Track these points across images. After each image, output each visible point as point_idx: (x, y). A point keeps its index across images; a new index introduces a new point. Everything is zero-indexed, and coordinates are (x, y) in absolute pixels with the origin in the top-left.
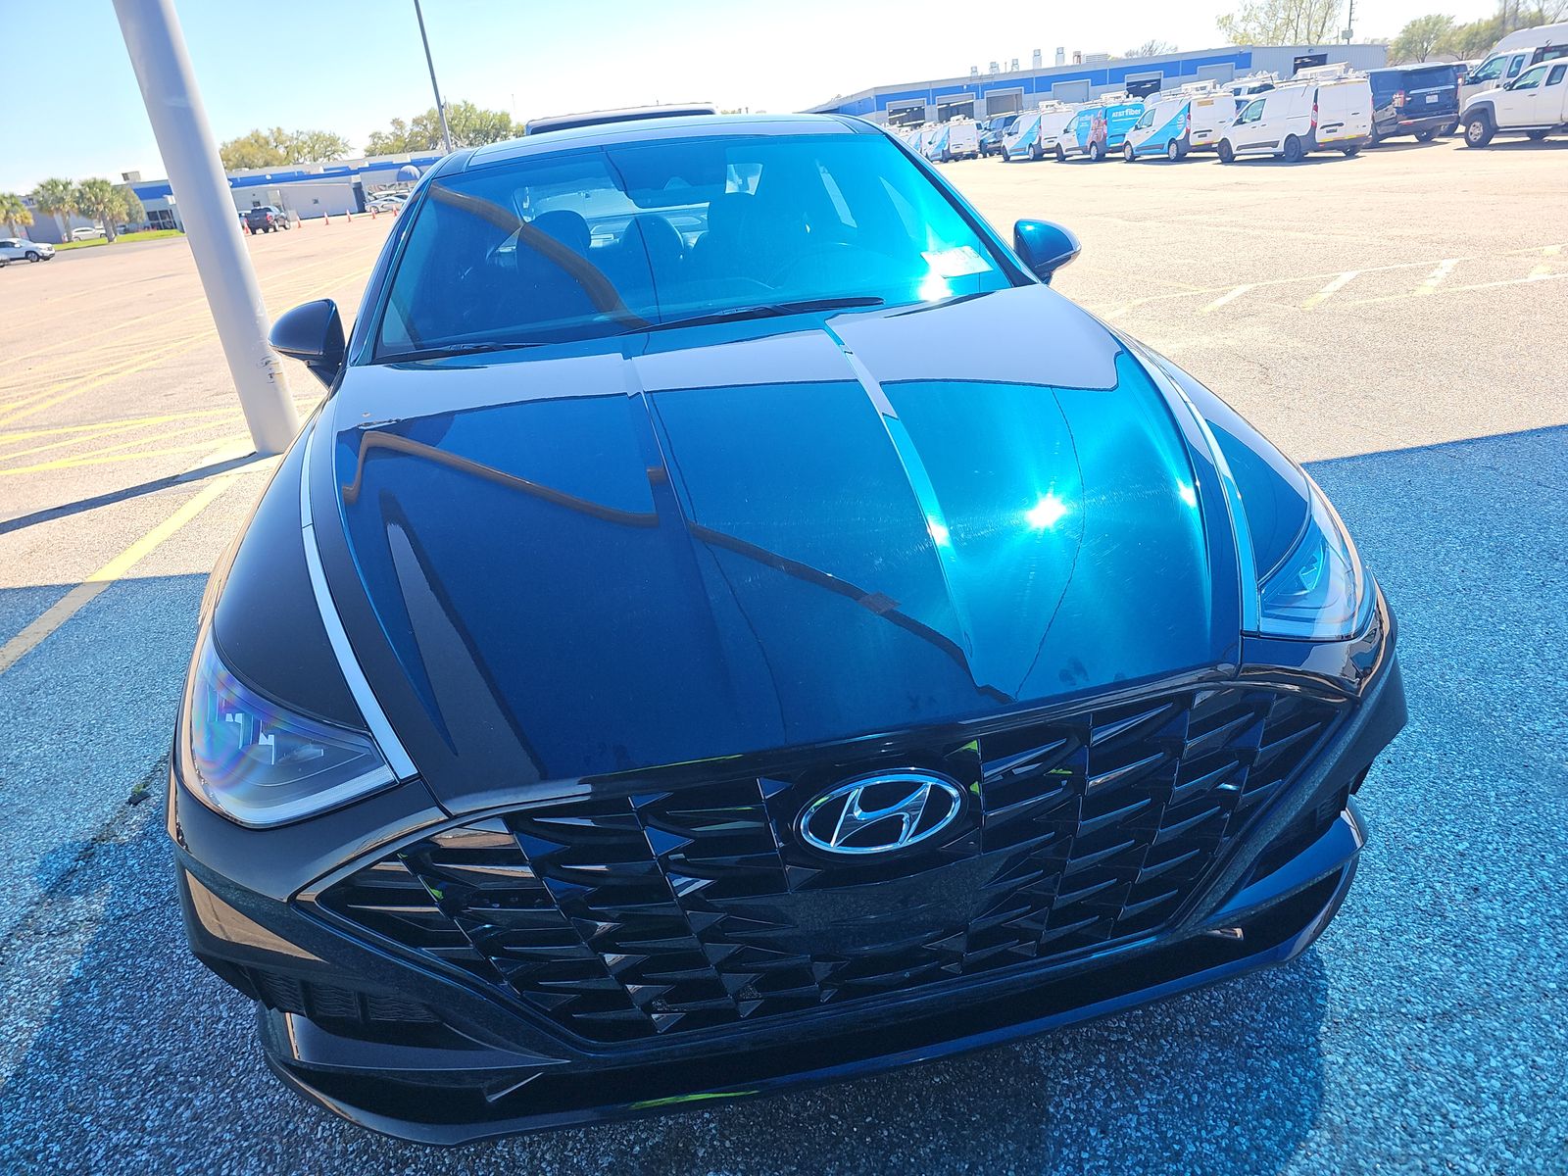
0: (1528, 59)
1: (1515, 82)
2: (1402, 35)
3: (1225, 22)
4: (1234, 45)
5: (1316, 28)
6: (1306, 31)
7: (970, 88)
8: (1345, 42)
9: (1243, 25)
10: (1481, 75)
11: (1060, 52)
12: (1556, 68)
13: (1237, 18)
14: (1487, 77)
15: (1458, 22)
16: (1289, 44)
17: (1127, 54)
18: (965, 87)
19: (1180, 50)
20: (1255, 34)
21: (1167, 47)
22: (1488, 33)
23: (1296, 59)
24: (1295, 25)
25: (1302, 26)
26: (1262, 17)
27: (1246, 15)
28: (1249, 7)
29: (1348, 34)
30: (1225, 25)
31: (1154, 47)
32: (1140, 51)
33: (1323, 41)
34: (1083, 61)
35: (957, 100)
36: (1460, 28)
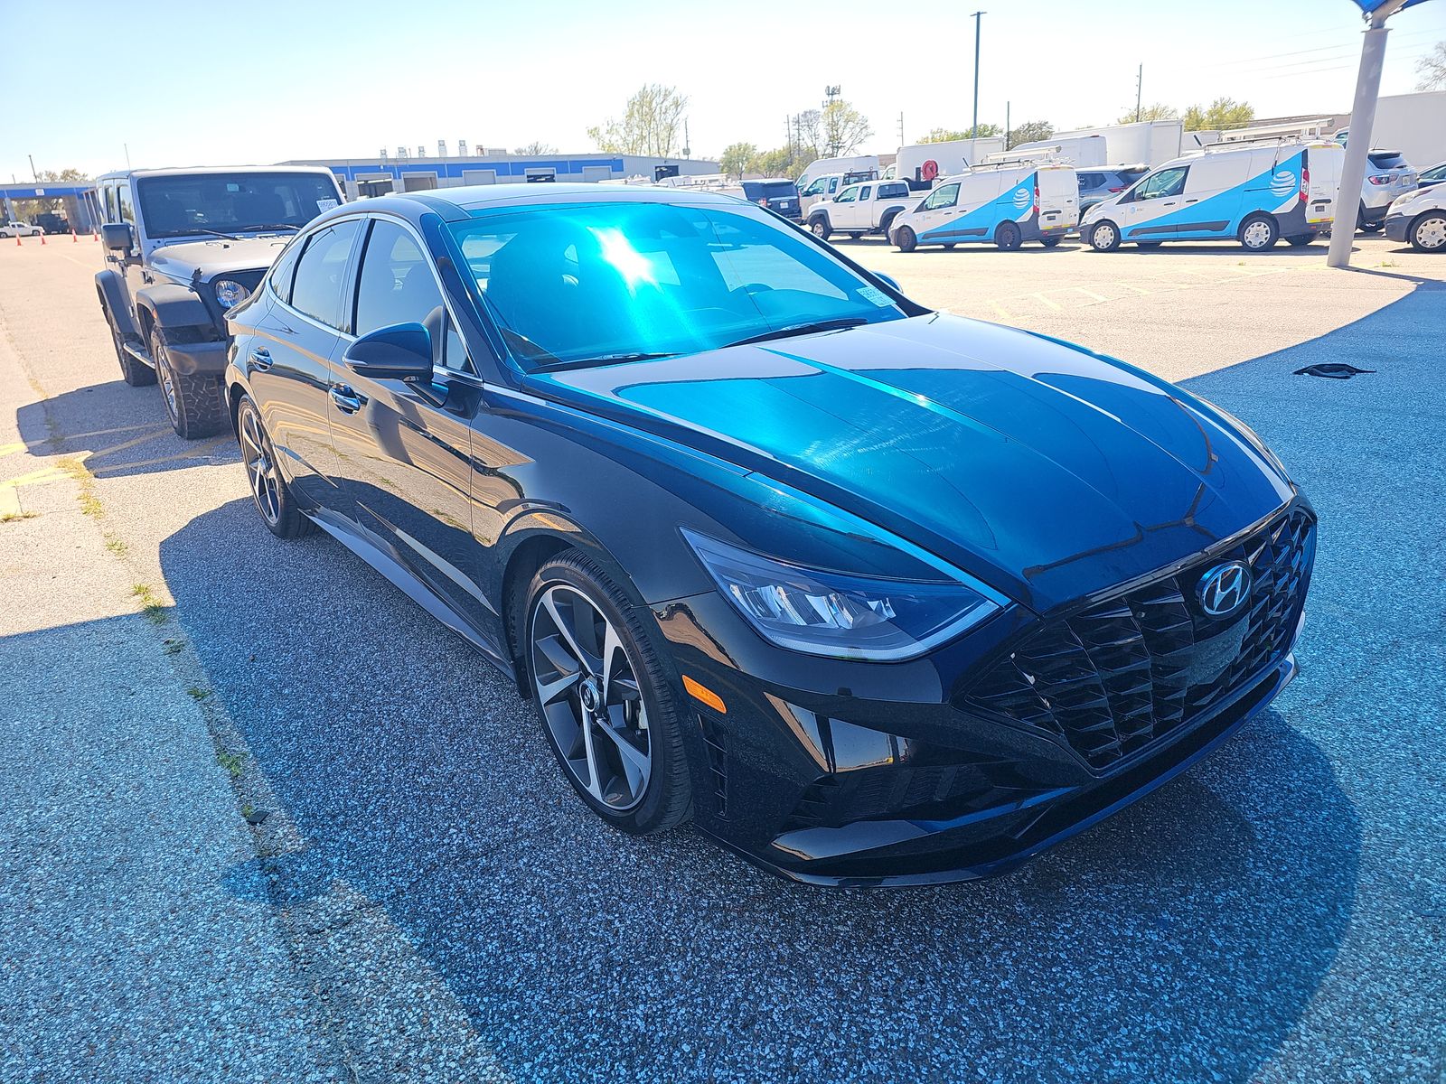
0: (840, 182)
1: (839, 197)
2: (724, 156)
3: (594, 133)
4: (604, 152)
5: (663, 145)
6: (656, 146)
7: (387, 169)
8: (685, 157)
9: (608, 136)
10: (811, 190)
11: (462, 144)
12: (864, 188)
13: (603, 131)
14: (815, 192)
15: (760, 150)
16: (645, 155)
17: (516, 151)
18: (382, 167)
19: (562, 152)
20: (618, 144)
21: (549, 148)
22: (782, 159)
23: (656, 168)
24: (647, 140)
25: (653, 141)
26: (622, 132)
27: (609, 128)
28: (610, 122)
29: (687, 152)
30: (594, 135)
31: (539, 147)
32: (527, 150)
33: (670, 155)
34: (486, 153)
35: (375, 179)
36: (762, 154)
